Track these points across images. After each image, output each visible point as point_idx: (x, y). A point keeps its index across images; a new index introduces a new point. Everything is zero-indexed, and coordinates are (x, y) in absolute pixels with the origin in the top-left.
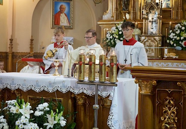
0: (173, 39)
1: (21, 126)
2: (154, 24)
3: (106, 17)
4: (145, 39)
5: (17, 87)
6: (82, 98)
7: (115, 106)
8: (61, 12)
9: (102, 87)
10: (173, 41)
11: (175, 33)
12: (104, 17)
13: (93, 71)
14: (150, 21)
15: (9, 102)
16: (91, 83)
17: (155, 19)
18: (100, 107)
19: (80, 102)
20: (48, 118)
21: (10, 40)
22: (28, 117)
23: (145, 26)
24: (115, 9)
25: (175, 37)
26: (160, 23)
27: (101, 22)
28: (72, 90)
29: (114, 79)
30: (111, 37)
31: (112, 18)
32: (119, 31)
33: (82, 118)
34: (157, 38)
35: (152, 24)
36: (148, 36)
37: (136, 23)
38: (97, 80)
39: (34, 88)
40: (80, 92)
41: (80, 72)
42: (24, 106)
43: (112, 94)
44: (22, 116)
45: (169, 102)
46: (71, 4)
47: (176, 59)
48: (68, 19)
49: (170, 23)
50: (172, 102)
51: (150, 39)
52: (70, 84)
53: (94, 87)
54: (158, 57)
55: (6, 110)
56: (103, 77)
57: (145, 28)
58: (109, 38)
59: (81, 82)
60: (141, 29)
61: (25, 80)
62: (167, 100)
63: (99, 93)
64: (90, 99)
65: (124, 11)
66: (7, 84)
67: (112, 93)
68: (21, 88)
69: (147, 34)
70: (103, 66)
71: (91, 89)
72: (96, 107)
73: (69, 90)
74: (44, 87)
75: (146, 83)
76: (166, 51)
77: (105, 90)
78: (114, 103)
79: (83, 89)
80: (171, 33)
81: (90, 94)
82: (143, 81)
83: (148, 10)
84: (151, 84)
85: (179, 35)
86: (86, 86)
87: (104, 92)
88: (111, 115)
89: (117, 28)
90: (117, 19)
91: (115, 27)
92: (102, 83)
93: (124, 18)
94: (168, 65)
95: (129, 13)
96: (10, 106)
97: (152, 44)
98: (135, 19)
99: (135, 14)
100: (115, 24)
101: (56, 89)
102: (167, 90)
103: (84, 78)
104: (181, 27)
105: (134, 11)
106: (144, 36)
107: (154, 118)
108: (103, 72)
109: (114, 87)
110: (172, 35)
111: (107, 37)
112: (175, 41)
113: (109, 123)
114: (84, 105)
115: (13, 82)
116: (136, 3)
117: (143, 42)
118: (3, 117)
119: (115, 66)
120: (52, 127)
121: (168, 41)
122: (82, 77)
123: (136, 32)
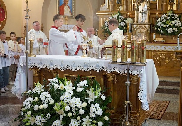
0: (160, 26)
1: (66, 101)
2: (144, 15)
3: (103, 9)
4: (137, 27)
5: (55, 67)
6: (112, 75)
7: (144, 82)
8: (65, 4)
9: (132, 67)
10: (160, 28)
11: (162, 22)
12: (101, 9)
13: (125, 53)
14: (140, 12)
15: (52, 80)
16: (123, 63)
17: (145, 10)
19: (110, 79)
20: (88, 93)
21: (25, 27)
22: (72, 92)
24: (111, 2)
25: (162, 25)
26: (149, 13)
27: (99, 13)
28: (105, 69)
29: (144, 60)
31: (108, 10)
34: (147, 26)
35: (142, 15)
36: (139, 25)
37: (129, 14)
38: (129, 61)
39: (70, 68)
40: (113, 71)
41: (114, 54)
42: (67, 84)
43: (141, 73)
44: (66, 92)
47: (163, 43)
48: (71, 10)
49: (157, 14)
51: (141, 27)
52: (103, 64)
54: (148, 41)
55: (49, 87)
56: (135, 58)
59: (114, 62)
60: (133, 18)
61: (62, 61)
63: (130, 72)
65: (118, 4)
66: (46, 64)
67: (141, 71)
68: (58, 68)
69: (138, 22)
70: (135, 49)
71: (122, 69)
72: (128, 84)
73: (103, 70)
74: (80, 67)
76: (154, 36)
77: (135, 69)
78: (143, 80)
79: (116, 68)
80: (159, 22)
81: (122, 73)
83: (139, 3)
85: (165, 23)
86: (118, 66)
87: (134, 71)
88: (141, 90)
90: (112, 10)
91: (112, 17)
92: (132, 63)
93: (118, 9)
94: (158, 47)
95: (121, 6)
96: (53, 84)
97: (143, 30)
98: (127, 10)
99: (127, 6)
100: (111, 14)
101: (90, 69)
103: (117, 59)
104: (166, 17)
105: (126, 3)
106: (136, 24)
108: (135, 54)
109: (143, 67)
110: (160, 23)
111: (105, 25)
112: (162, 28)
113: (139, 97)
114: (113, 81)
115: (51, 63)
117: (135, 29)
118: (47, 92)
119: (145, 49)
120: (93, 101)
121: (156, 28)
122: (115, 58)
123: (129, 21)
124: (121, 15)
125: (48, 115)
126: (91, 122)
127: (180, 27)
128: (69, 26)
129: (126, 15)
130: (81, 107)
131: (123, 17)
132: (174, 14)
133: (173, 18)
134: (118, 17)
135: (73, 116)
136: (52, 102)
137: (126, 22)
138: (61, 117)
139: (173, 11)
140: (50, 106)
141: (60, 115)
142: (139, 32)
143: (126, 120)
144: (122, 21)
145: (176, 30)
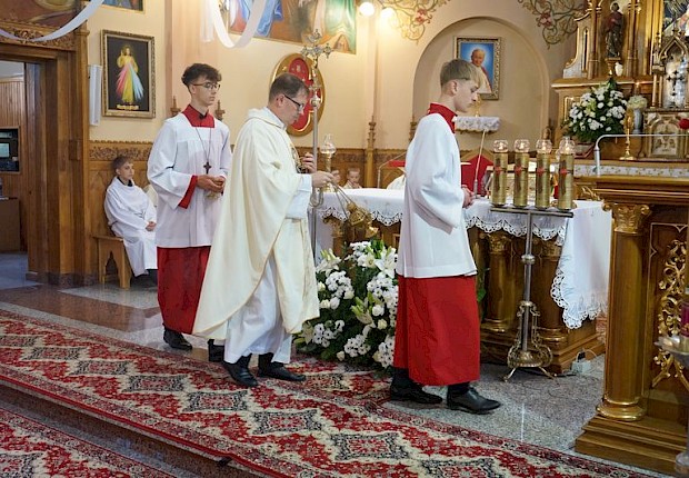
1: (378, 293)
2: (679, 85)
3: (569, 72)
4: (656, 118)
6: (501, 240)
7: (568, 258)
8: (475, 64)
9: (542, 219)
12: (567, 73)
13: (522, 185)
15: (357, 244)
16: (519, 210)
17: (681, 72)
18: (536, 258)
19: (498, 249)
21: (370, 124)
22: (392, 275)
23: (658, 89)
24: (591, 55)
27: (559, 83)
28: (479, 225)
29: (568, 202)
30: (580, 115)
31: (584, 75)
32: (598, 102)
33: (501, 281)
34: (684, 115)
35: (674, 84)
36: (661, 112)
37: (638, 84)
38: (531, 204)
40: (497, 229)
41: (497, 188)
42: (383, 253)
43: (562, 234)
44: (380, 274)
45: (679, 252)
46: (495, 48)
48: (490, 79)
50: (684, 252)
51: (667, 119)
53: (526, 219)
54: (685, 157)
55: (351, 261)
56: (544, 198)
57: (657, 94)
58: (575, 117)
60: (648, 96)
61: (388, 204)
62: (673, 246)
63: (536, 231)
64: (516, 243)
65: (610, 59)
67: (562, 231)
68: (379, 218)
69: (662, 106)
70: (545, 175)
71: (518, 223)
73: (475, 225)
75: (626, 210)
77: (547, 225)
78: (565, 252)
81: (517, 233)
82: (621, 206)
83: (665, 54)
84: (638, 212)
86: (509, 217)
87: (546, 230)
89: (593, 96)
90: (593, 77)
91: (589, 94)
92: (541, 211)
93: (611, 73)
95: (622, 62)
96: (358, 253)
97: (672, 127)
98: (635, 75)
99: (635, 63)
100: (590, 87)
102: (675, 225)
103: (504, 200)
105: (633, 56)
106: (653, 111)
107: (644, 284)
108: (544, 188)
109: (566, 219)
111: (571, 116)
114: (506, 254)
116: (640, 39)
117: (651, 124)
118: (344, 273)
119: (569, 175)
122: (500, 198)
124: (618, 88)
125: (337, 323)
128: (482, 119)
129: (630, 88)
131: (620, 94)
134: (607, 95)
135: (389, 327)
136: (349, 294)
137: (629, 106)
138: (366, 330)
140: (346, 304)
141: (364, 325)
142: (661, 133)
143: (521, 349)
144: (617, 103)
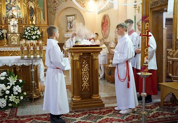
2: (15, 27)
10: (27, 36)
14: (12, 25)
16: (29, 58)
17: (15, 24)
19: (18, 70)
25: (29, 34)
26: (18, 26)
28: (16, 64)
37: (3, 26)
38: (32, 57)
45: (85, 63)
49: (24, 26)
52: (14, 61)
59: (22, 58)
72: (33, 71)
73: (14, 65)
75: (77, 55)
79: (23, 63)
81: (27, 65)
84: (80, 55)
87: (36, 63)
88: (41, 73)
98: (1, 24)
101: (4, 64)
102: (84, 57)
103: (24, 56)
104: (30, 28)
106: (10, 34)
110: (27, 33)
112: (29, 36)
113: (40, 78)
117: (10, 36)
120: (14, 84)
121: (24, 36)
123: (4, 31)
126: (15, 98)
127: (40, 35)
129: (1, 27)
130: (6, 90)
132: (35, 27)
133: (35, 29)
137: (2, 32)
139: (34, 25)
142: (12, 39)
145: (38, 37)
